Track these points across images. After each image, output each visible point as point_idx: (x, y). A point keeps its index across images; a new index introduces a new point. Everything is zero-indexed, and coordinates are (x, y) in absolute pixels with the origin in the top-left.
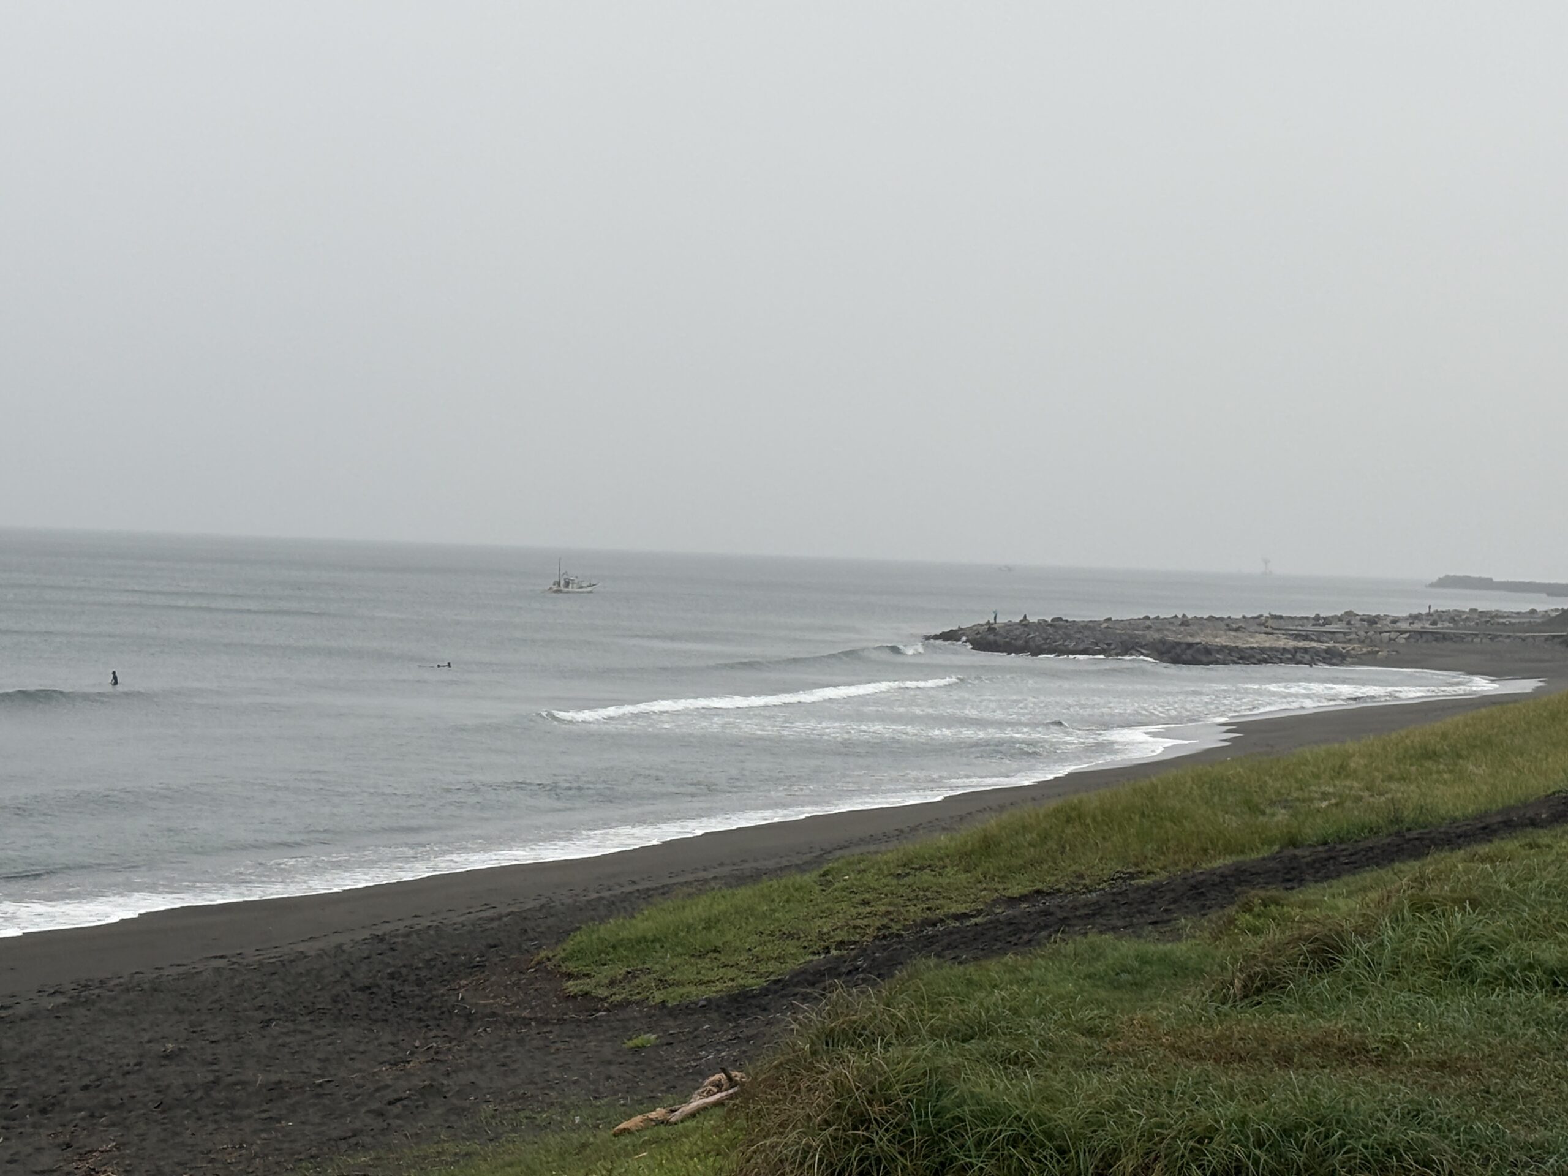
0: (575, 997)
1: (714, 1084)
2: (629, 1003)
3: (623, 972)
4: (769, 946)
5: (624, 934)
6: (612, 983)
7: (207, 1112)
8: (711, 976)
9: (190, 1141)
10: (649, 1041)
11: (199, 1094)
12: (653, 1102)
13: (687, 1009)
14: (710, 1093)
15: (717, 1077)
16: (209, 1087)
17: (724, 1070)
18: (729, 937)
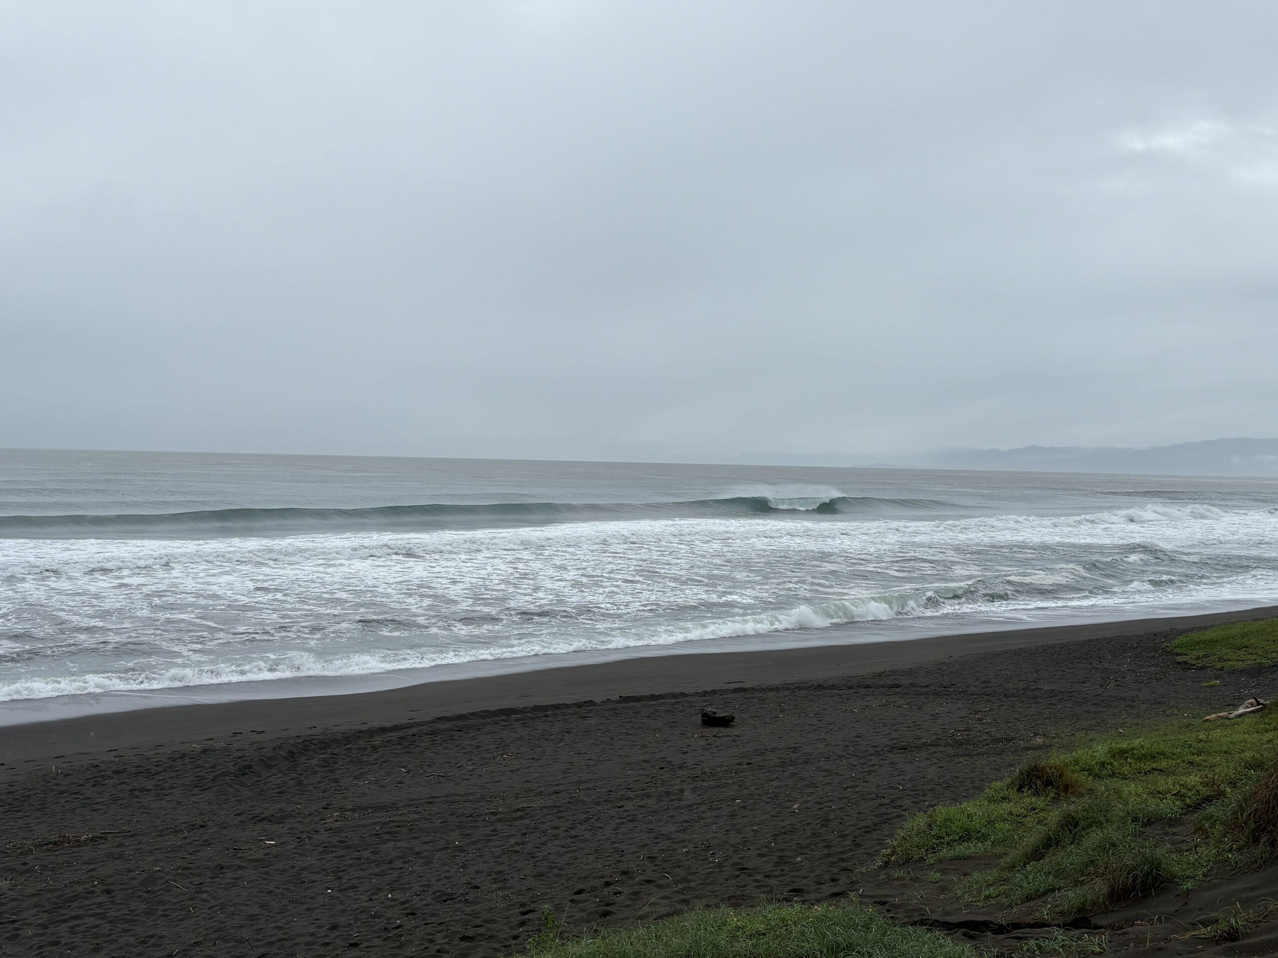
0: (1180, 663)
1: (1248, 703)
2: (1206, 667)
3: (1203, 653)
4: (1273, 646)
5: (1201, 638)
6: (1198, 658)
7: (1025, 699)
8: (1244, 658)
9: (1019, 710)
10: (1216, 683)
11: (1022, 692)
12: (1220, 710)
13: (1233, 672)
14: (1247, 707)
15: (1251, 701)
16: (1024, 689)
17: (1254, 698)
18: (1253, 641)
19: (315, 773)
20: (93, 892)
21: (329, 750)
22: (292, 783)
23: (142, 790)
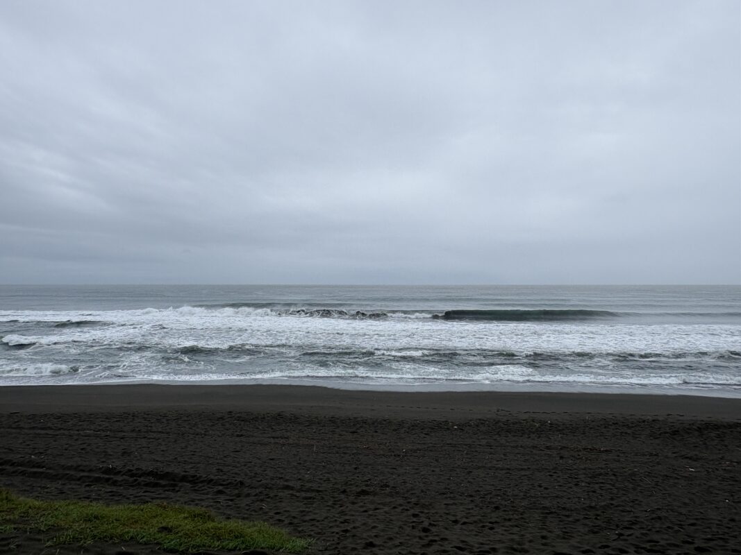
19: (713, 440)
20: (608, 474)
21: (721, 430)
22: (701, 443)
23: (626, 433)
